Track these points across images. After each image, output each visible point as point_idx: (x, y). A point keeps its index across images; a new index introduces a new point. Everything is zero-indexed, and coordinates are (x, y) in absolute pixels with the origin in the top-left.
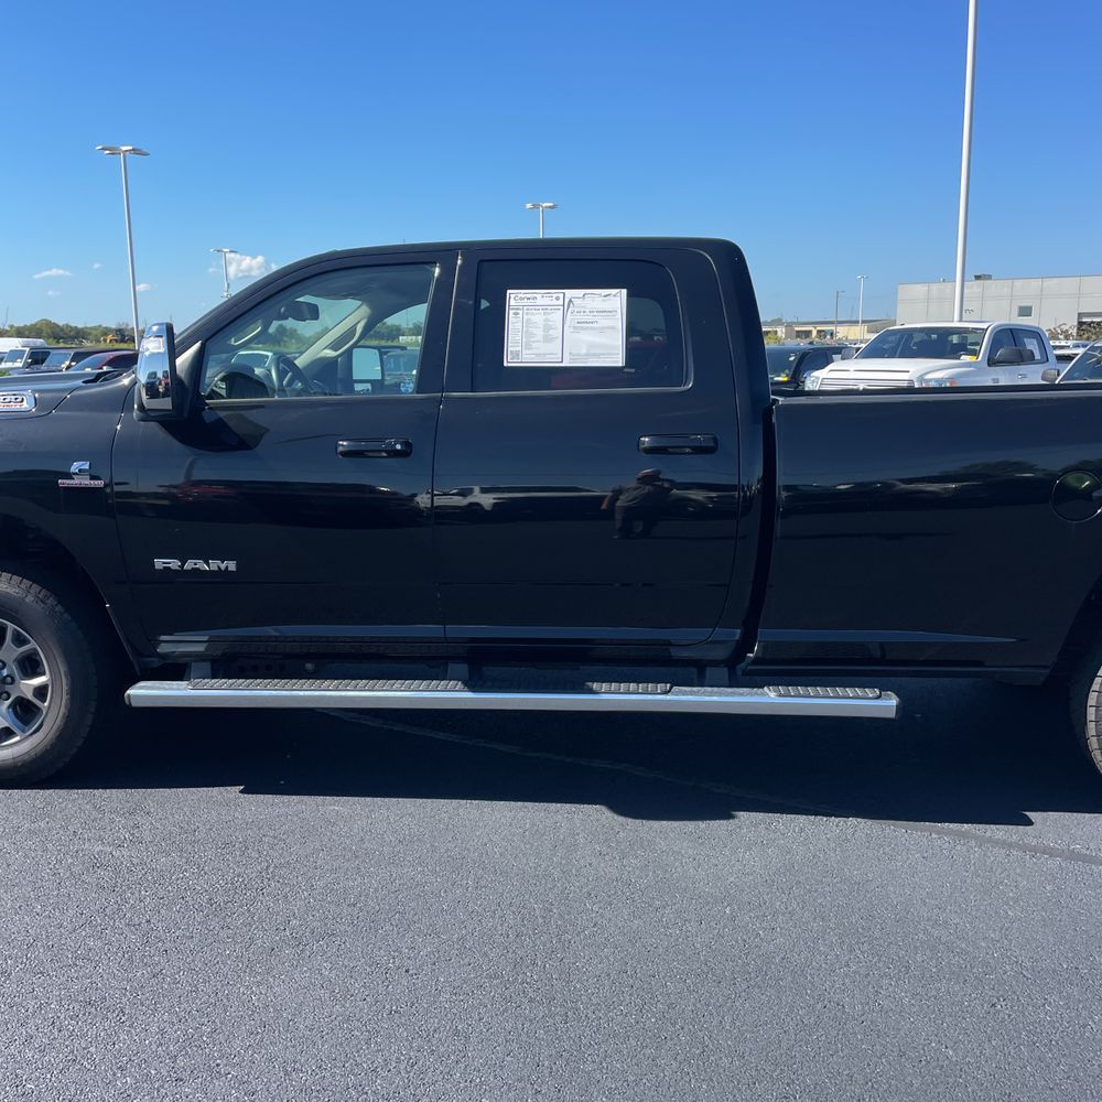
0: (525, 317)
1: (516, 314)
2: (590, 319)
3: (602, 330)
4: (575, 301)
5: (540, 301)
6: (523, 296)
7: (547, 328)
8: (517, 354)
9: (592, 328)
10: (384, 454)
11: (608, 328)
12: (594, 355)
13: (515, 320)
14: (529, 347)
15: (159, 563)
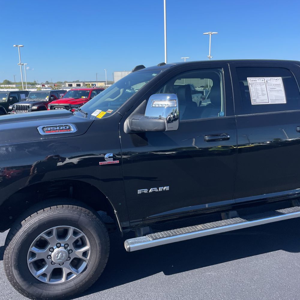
0: (255, 87)
1: (252, 86)
2: (273, 87)
3: (278, 91)
4: (269, 81)
5: (258, 81)
6: (253, 80)
7: (262, 91)
8: (255, 100)
9: (275, 91)
10: (222, 140)
11: (279, 90)
12: (277, 100)
13: (252, 88)
14: (258, 98)
15: (139, 192)
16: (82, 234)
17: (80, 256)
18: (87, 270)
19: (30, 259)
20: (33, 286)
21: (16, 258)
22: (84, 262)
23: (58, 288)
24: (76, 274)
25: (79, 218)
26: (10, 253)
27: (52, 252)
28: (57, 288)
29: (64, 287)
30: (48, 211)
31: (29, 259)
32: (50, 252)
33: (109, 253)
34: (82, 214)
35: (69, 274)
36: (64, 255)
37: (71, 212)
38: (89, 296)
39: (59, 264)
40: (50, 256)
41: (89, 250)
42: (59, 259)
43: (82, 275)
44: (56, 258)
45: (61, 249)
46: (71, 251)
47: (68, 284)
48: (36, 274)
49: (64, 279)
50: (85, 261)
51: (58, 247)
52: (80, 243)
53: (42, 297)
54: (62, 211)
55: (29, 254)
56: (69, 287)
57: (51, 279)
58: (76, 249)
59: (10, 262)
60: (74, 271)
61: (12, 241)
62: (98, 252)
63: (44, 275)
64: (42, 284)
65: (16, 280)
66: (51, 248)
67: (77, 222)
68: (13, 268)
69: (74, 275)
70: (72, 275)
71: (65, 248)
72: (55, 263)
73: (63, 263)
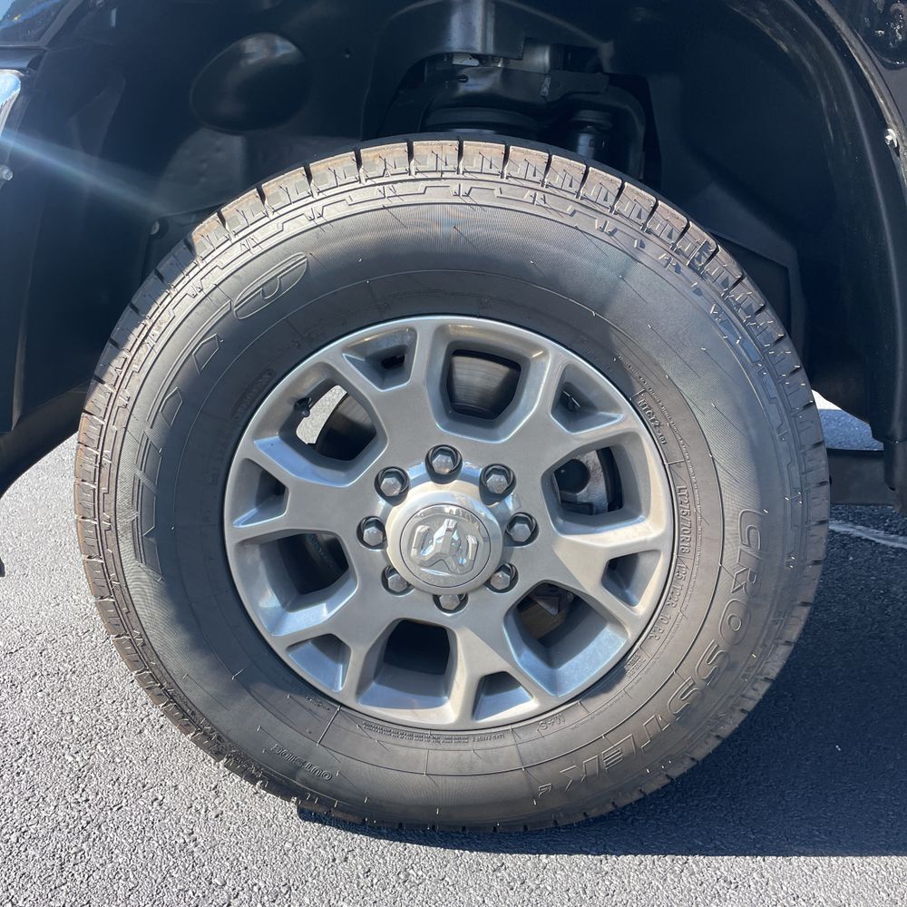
16: (620, 421)
17: (588, 581)
18: (619, 688)
19: (246, 515)
20: (249, 697)
21: (144, 480)
22: (608, 632)
23: (414, 751)
24: (541, 697)
25: (624, 276)
26: (110, 437)
27: (395, 500)
28: (402, 752)
29: (444, 758)
30: (391, 170)
31: (234, 516)
32: (382, 503)
33: (806, 610)
34: (651, 249)
35: (494, 685)
36: (472, 540)
37: (569, 209)
38: (609, 862)
39: (436, 599)
40: (380, 525)
41: (654, 552)
42: (436, 561)
43: (580, 713)
44: (414, 552)
45: (460, 493)
46: (521, 530)
47: (481, 745)
48: (277, 623)
49: (458, 709)
50: (617, 623)
51: (439, 478)
52: (596, 490)
53: (305, 782)
54: (496, 187)
55: (239, 479)
56: (480, 766)
57: (374, 684)
58: (560, 521)
59: (110, 498)
60: (531, 670)
61: (124, 354)
62: (726, 583)
63: (330, 644)
64: (309, 703)
65: (144, 634)
66: (387, 472)
67: (601, 308)
68: (126, 547)
69: (524, 700)
70: (512, 693)
71: (488, 496)
72: (409, 587)
73: (463, 600)
